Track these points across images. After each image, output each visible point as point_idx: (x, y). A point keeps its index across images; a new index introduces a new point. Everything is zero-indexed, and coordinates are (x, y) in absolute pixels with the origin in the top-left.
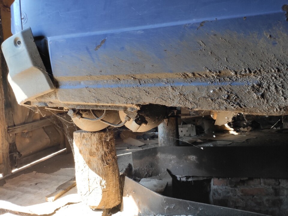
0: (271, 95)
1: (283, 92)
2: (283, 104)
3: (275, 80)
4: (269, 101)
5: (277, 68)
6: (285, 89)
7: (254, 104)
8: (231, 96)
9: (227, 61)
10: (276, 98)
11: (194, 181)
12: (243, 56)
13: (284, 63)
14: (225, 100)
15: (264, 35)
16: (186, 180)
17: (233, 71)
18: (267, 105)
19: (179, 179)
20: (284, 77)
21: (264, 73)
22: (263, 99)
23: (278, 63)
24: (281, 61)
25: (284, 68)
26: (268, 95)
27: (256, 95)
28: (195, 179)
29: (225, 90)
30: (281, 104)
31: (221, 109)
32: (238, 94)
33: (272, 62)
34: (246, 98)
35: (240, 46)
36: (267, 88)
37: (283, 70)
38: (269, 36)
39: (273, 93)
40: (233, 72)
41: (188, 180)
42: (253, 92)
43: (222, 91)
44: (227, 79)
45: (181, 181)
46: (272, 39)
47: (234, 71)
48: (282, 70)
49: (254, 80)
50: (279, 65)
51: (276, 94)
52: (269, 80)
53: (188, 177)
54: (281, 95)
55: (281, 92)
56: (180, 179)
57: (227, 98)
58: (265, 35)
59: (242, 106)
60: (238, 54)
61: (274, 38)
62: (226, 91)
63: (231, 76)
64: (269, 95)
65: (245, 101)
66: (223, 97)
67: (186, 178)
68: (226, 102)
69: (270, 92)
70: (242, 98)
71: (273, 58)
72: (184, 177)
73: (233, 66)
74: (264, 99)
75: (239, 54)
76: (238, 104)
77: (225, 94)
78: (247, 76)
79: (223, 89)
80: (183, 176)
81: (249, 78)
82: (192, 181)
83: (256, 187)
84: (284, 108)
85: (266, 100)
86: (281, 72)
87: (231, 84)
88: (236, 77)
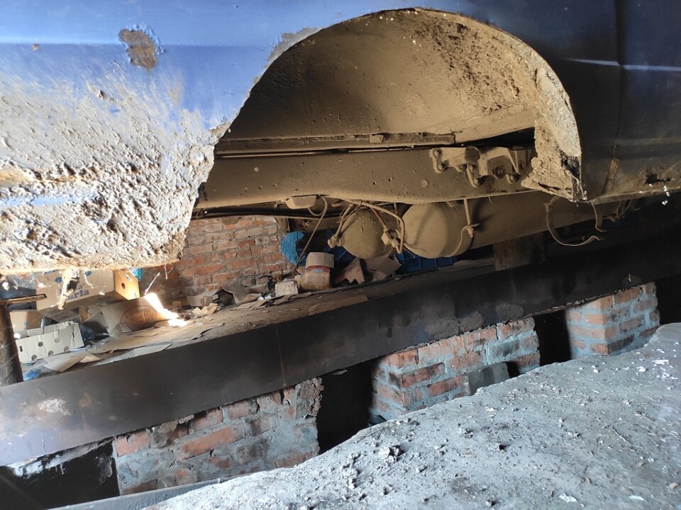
0: (128, 223)
1: (152, 214)
2: (159, 239)
3: (131, 190)
4: (127, 235)
5: (130, 164)
6: (155, 209)
7: (97, 244)
8: (37, 230)
9: (9, 146)
10: (141, 229)
11: (65, 464)
12: (46, 136)
13: (142, 154)
14: (23, 241)
15: (88, 90)
16: (41, 467)
17: (29, 171)
18: (126, 245)
19: (19, 473)
20: (148, 183)
21: (105, 176)
22: (113, 232)
23: (130, 154)
24: (134, 148)
25: (144, 164)
26: (122, 222)
27: (96, 225)
28: (68, 457)
29: (19, 218)
30: (154, 239)
31: (20, 265)
32: (53, 225)
33: (116, 150)
34: (74, 233)
35: (35, 112)
36: (117, 208)
37: (143, 167)
38: (99, 92)
39: (133, 218)
40: (30, 173)
41: (47, 467)
42: (87, 218)
43: (10, 220)
44: (19, 191)
45: (27, 475)
46: (107, 100)
47: (32, 170)
48: (140, 167)
49: (85, 190)
50: (132, 157)
51: (139, 219)
52: (119, 191)
53: (45, 460)
54: (149, 222)
55: (148, 214)
56: (25, 471)
57: (29, 236)
58: (90, 90)
59: (69, 252)
60: (33, 131)
61: (111, 99)
62: (22, 219)
63: (27, 183)
64: (125, 223)
65: (74, 239)
66: (17, 234)
67: (40, 463)
68: (27, 245)
69: (126, 215)
70: (65, 233)
71: (116, 142)
72: (35, 461)
73: (28, 159)
74: (116, 231)
75: (36, 130)
76: (59, 248)
77: (21, 227)
78: (68, 183)
79: (12, 216)
80: (32, 460)
81: (73, 187)
82: (58, 466)
83: (214, 430)
84: (161, 247)
85: (121, 234)
86: (140, 171)
87: (32, 203)
88: (41, 185)
